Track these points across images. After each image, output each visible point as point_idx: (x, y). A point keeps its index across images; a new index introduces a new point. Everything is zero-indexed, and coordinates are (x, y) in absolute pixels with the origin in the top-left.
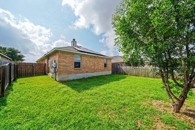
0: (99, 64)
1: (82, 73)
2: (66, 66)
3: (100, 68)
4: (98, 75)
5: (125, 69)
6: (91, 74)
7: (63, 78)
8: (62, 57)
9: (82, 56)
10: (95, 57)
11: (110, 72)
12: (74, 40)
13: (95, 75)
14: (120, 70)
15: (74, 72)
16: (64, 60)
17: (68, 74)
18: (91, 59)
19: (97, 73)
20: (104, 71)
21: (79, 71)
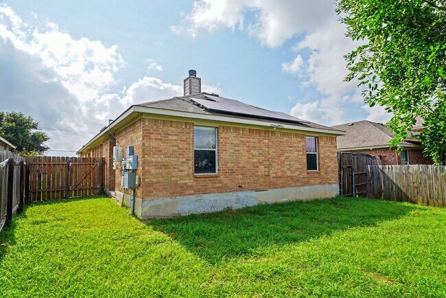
0: (287, 158)
1: (222, 190)
2: (166, 167)
3: (289, 173)
4: (284, 200)
5: (400, 175)
6: (254, 194)
7: (157, 207)
8: (153, 136)
9: (221, 130)
10: (268, 131)
11: (333, 190)
12: (193, 73)
13: (270, 201)
14: (379, 178)
15: (192, 186)
16: (162, 146)
17: (173, 194)
18: (254, 139)
19: (279, 191)
20: (308, 184)
21: (210, 186)
